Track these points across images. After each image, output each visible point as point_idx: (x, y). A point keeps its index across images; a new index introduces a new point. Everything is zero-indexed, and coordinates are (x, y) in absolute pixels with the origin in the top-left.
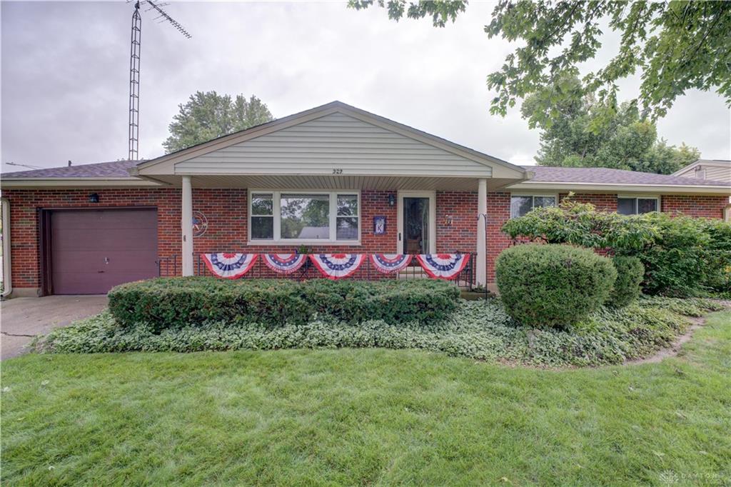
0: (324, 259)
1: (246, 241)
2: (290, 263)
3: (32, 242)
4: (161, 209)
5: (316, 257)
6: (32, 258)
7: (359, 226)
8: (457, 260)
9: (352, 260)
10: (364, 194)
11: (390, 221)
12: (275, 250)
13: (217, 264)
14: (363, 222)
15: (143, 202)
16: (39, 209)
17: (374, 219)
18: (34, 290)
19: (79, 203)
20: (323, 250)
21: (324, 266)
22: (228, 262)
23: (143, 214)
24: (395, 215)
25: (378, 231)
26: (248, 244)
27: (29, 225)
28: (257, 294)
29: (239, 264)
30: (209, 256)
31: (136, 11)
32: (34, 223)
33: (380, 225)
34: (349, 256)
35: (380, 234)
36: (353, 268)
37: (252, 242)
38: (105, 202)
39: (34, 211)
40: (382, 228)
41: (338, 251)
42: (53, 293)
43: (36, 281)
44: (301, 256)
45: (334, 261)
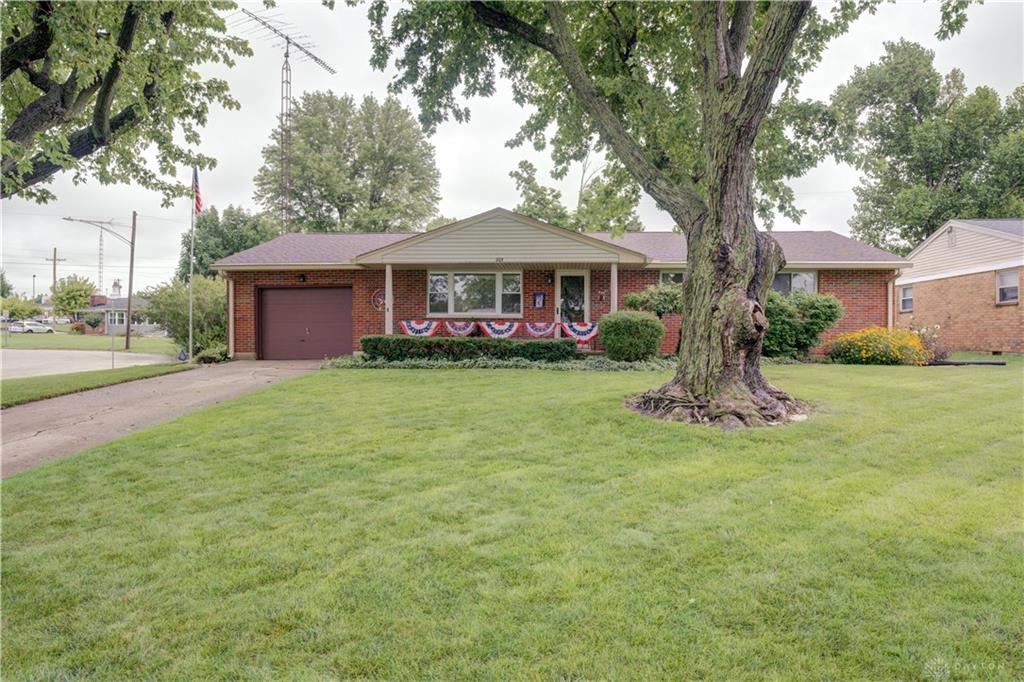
0: (489, 325)
1: (425, 314)
2: (464, 329)
3: (251, 314)
4: (355, 287)
5: (484, 325)
6: (250, 328)
7: (522, 300)
8: (593, 327)
9: (511, 326)
10: (526, 274)
11: (549, 297)
12: (452, 320)
13: (411, 329)
14: (525, 297)
15: (341, 282)
16: (256, 286)
17: (535, 295)
18: (252, 354)
19: (289, 283)
20: (488, 321)
21: (489, 331)
22: (418, 327)
23: (339, 291)
24: (553, 291)
25: (537, 306)
26: (428, 316)
27: (248, 301)
28: (447, 341)
29: (427, 329)
30: (404, 323)
31: (286, 62)
32: (253, 299)
33: (539, 301)
34: (508, 324)
35: (540, 309)
36: (511, 333)
37: (430, 315)
38: (310, 282)
39: (253, 289)
40: (541, 303)
41: (501, 321)
42: (262, 359)
43: (253, 346)
44: (473, 323)
45: (497, 327)
